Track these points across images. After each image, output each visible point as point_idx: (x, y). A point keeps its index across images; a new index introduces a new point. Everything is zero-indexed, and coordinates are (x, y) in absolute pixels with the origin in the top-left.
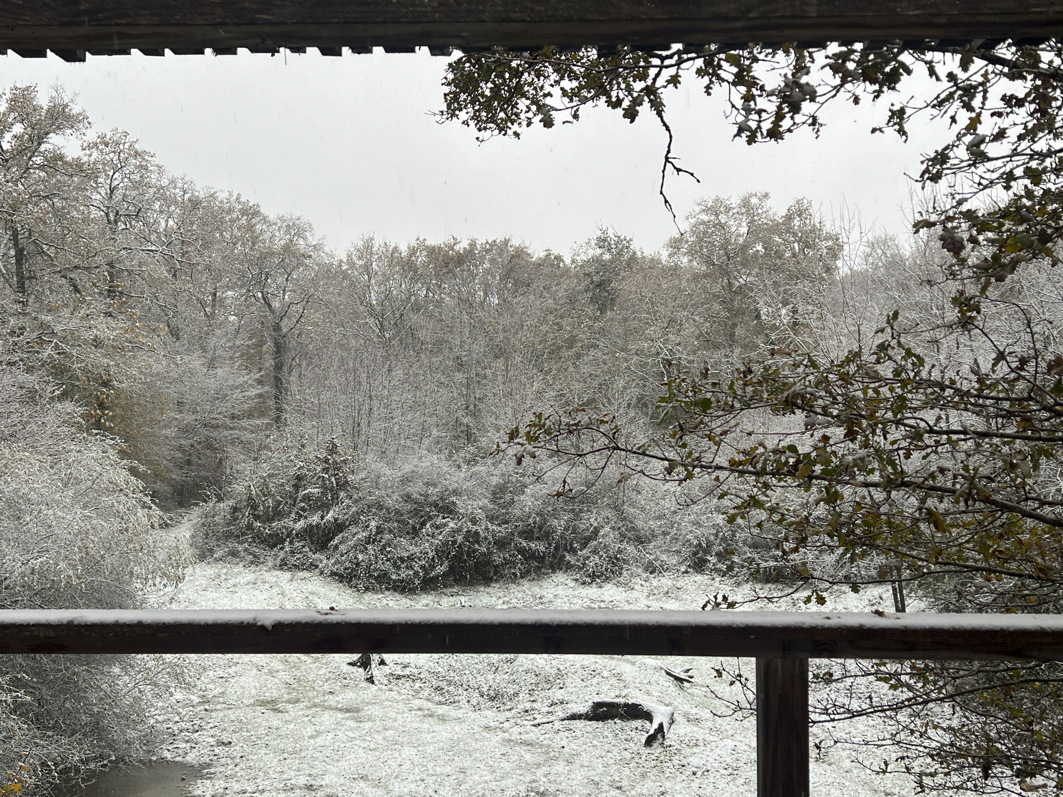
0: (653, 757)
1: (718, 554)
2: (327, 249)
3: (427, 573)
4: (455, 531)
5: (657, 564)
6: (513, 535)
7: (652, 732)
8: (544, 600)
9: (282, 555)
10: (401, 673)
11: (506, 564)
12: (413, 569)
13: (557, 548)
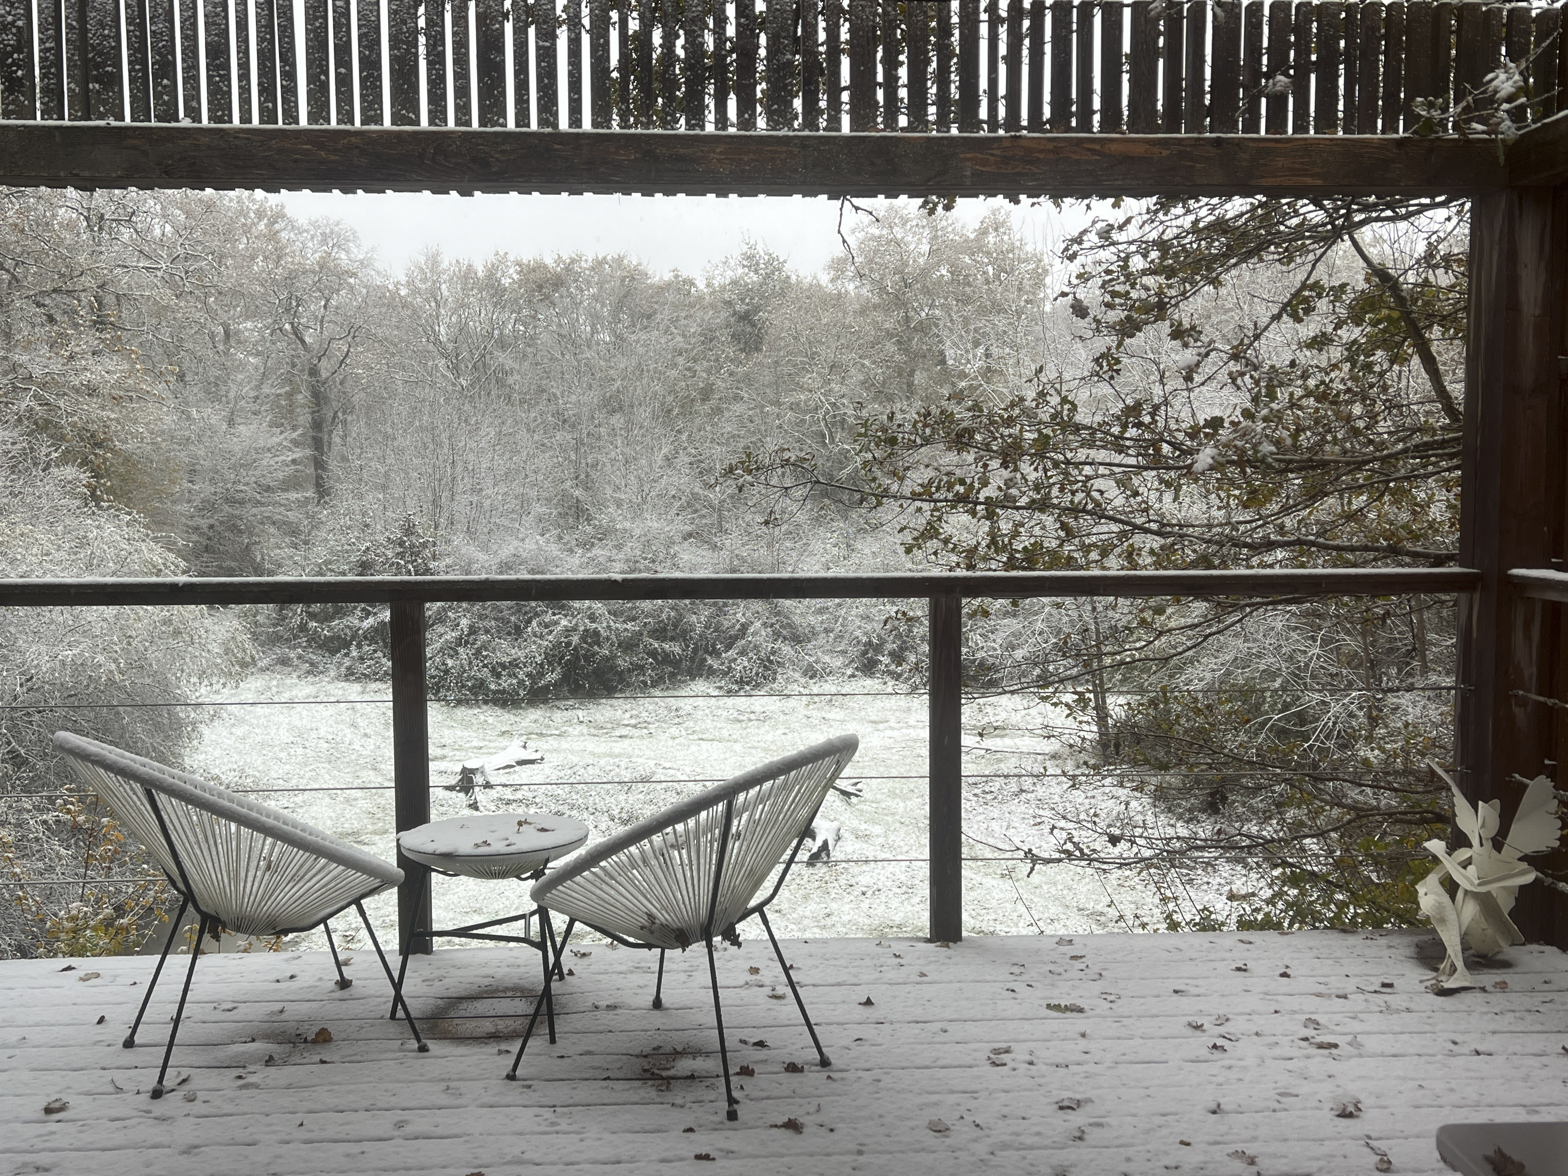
0: (816, 877)
1: (892, 654)
2: (378, 265)
3: (534, 683)
4: (568, 631)
5: (818, 667)
6: (642, 634)
7: (815, 850)
8: (680, 713)
9: (347, 662)
10: (512, 798)
11: (634, 670)
12: (517, 677)
13: (695, 651)
